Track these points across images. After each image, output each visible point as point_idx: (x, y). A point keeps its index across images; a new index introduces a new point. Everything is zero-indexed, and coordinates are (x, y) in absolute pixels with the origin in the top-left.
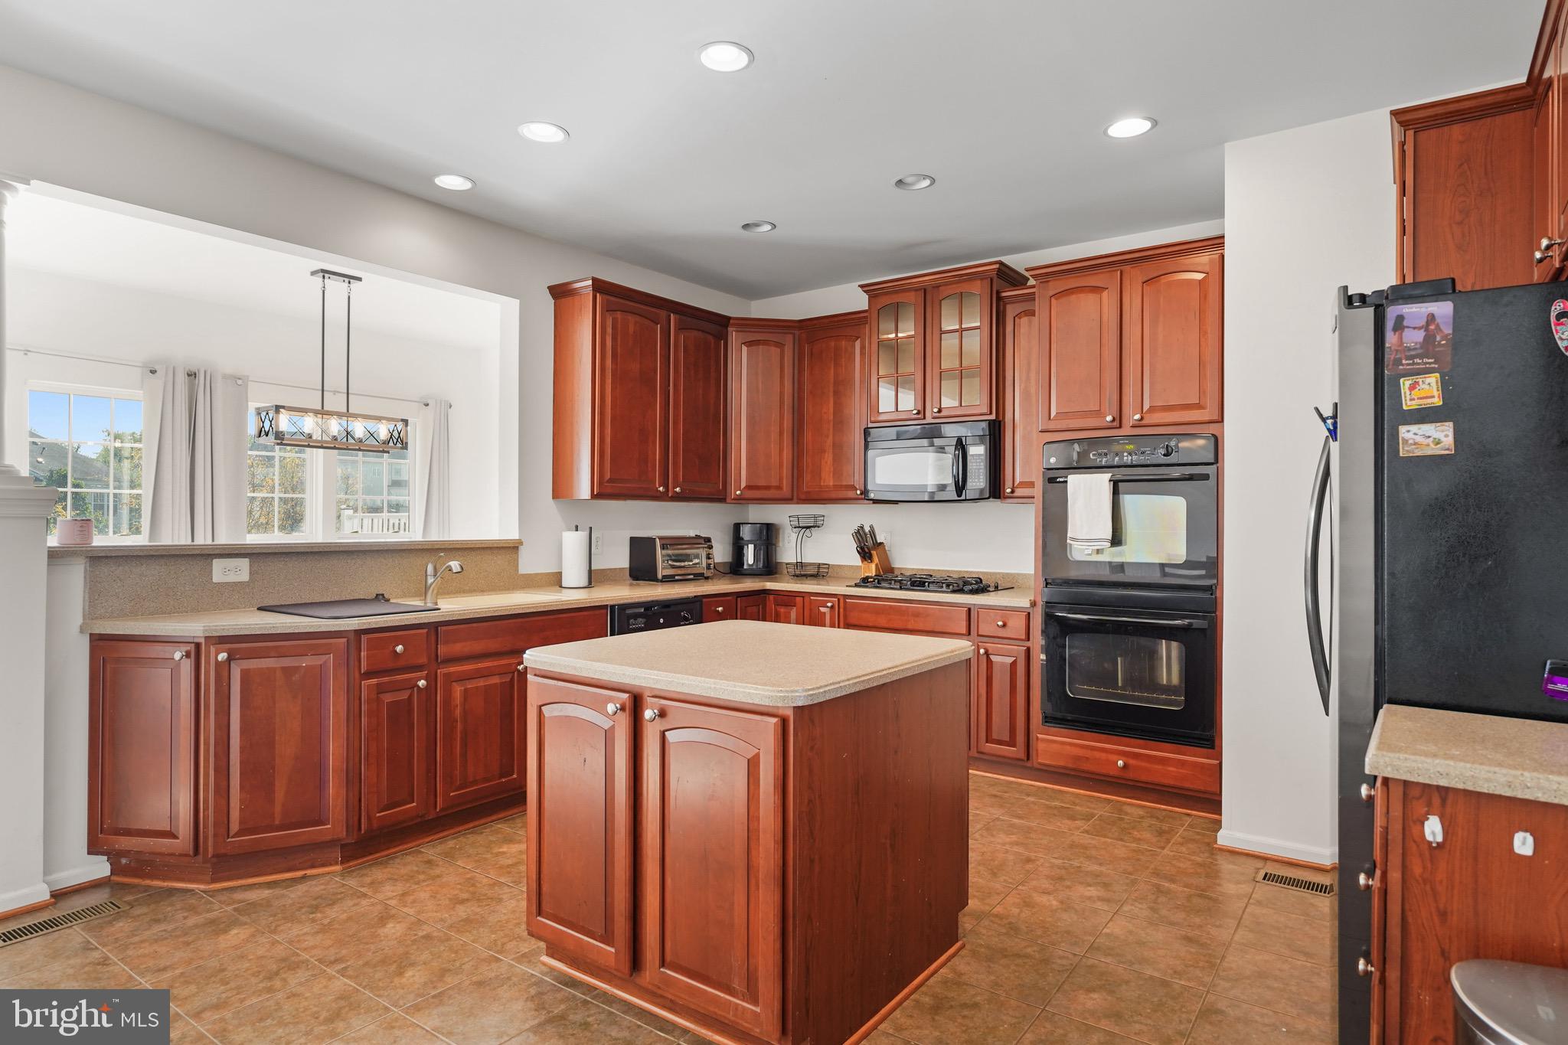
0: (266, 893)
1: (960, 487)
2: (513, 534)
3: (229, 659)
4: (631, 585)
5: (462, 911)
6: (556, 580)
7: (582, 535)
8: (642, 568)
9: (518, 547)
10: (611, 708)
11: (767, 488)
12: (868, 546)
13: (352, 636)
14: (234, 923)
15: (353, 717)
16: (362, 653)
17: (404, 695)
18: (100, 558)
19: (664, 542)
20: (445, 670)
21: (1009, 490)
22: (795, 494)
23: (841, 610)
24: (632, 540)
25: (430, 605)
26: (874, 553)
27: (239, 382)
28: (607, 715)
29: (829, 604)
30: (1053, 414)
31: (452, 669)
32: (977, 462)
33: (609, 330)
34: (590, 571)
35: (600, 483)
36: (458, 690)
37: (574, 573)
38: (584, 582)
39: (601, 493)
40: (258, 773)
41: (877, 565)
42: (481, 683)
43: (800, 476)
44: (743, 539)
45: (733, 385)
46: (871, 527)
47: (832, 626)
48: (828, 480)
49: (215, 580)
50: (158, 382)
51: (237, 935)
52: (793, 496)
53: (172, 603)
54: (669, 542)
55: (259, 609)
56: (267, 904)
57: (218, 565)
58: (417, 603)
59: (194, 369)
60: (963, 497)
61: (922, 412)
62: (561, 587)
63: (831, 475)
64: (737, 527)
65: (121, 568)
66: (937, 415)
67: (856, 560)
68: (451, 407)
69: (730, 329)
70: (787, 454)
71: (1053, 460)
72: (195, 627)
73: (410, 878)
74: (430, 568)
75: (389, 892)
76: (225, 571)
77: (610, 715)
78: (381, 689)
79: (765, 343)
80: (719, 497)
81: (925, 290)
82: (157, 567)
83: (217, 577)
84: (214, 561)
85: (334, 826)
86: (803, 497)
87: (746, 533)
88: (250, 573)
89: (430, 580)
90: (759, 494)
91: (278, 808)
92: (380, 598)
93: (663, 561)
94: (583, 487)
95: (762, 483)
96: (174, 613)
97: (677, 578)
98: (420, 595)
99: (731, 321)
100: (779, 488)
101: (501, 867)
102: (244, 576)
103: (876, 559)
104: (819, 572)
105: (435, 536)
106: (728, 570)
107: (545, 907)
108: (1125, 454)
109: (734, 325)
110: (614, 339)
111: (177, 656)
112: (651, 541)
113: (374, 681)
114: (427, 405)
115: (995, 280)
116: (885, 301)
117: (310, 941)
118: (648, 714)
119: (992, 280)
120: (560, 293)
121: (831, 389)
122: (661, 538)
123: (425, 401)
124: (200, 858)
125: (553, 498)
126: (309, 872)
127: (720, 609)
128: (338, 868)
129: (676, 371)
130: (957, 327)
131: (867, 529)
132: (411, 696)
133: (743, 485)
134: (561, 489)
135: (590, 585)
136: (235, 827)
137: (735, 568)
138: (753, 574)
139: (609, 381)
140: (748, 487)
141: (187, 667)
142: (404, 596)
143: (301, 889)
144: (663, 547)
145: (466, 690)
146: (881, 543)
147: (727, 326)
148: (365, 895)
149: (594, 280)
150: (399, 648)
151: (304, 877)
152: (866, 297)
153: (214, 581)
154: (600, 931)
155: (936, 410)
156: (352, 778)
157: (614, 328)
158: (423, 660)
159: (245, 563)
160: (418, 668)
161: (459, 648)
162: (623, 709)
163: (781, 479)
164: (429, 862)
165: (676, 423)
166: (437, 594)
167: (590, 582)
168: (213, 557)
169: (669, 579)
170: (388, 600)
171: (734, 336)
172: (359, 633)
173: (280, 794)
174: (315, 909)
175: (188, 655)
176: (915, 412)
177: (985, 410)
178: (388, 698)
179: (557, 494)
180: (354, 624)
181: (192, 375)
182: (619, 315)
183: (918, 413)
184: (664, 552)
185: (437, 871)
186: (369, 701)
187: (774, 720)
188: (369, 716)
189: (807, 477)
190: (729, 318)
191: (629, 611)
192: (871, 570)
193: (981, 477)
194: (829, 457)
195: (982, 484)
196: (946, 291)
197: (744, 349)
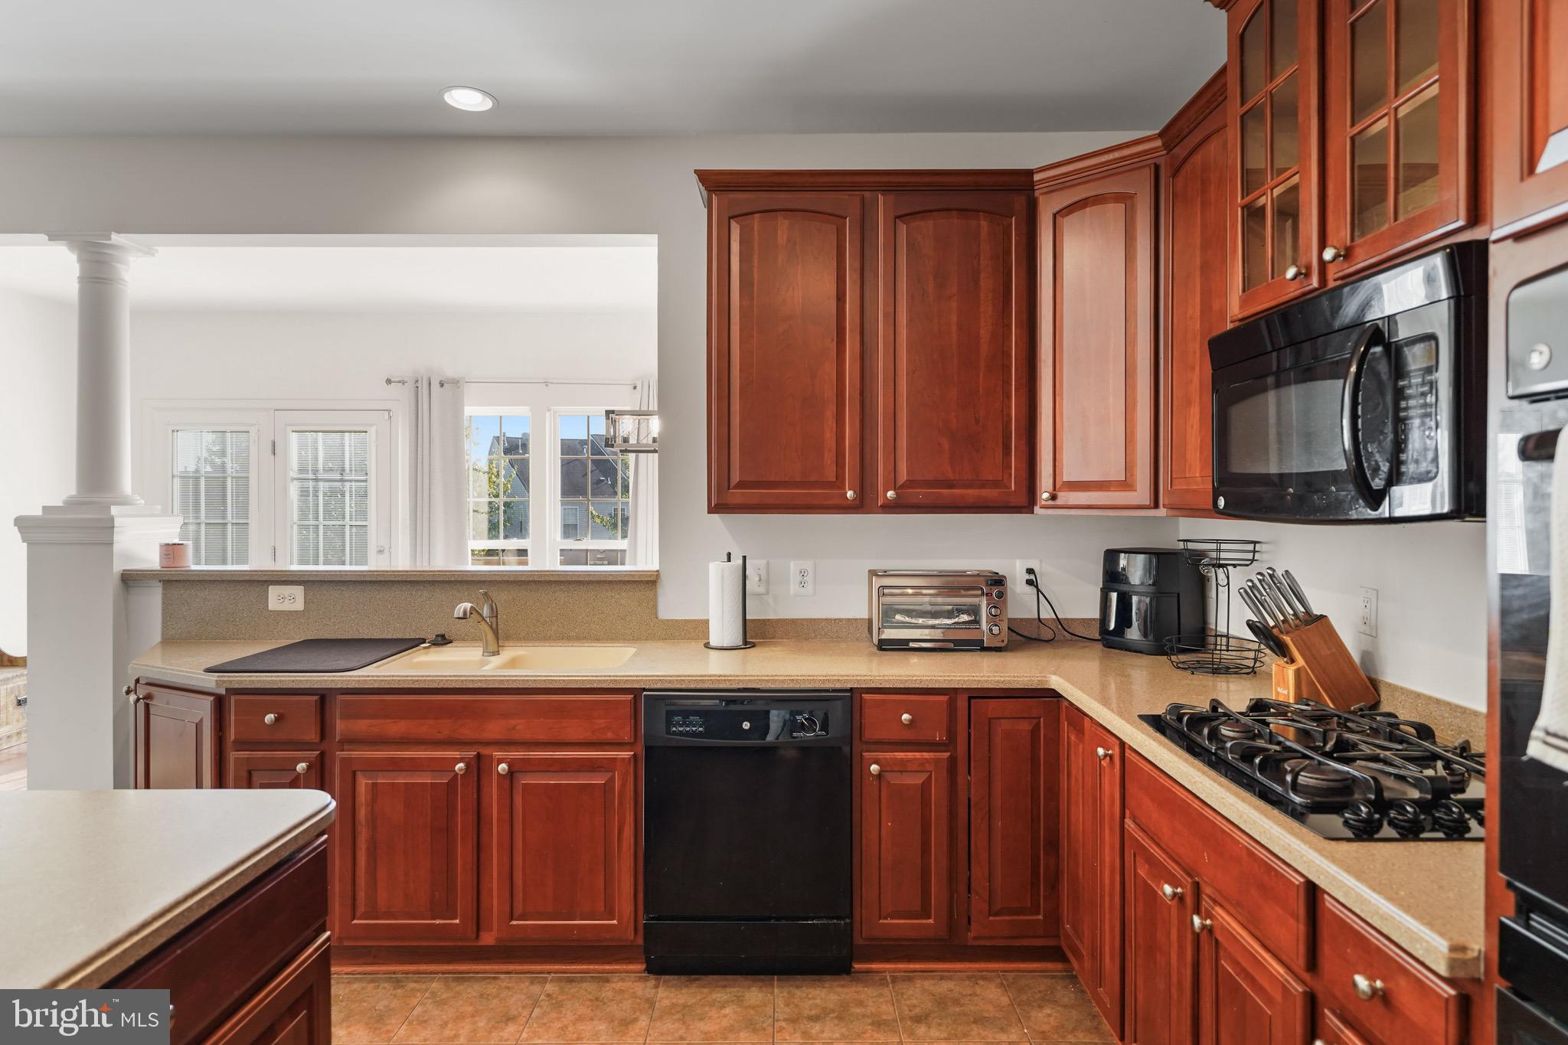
2: (655, 566)
6: (701, 633)
9: (657, 583)
11: (1102, 485)
17: (284, 778)
20: (346, 754)
26: (1288, 640)
33: (735, 246)
34: (745, 623)
35: (720, 490)
36: (363, 785)
37: (723, 629)
38: (737, 639)
41: (1300, 672)
42: (403, 779)
43: (1164, 459)
48: (1195, 467)
53: (231, 628)
57: (274, 592)
62: (707, 646)
63: (1198, 455)
64: (1111, 556)
65: (188, 592)
69: (1035, 193)
76: (280, 598)
78: (252, 765)
79: (1098, 200)
82: (219, 593)
83: (274, 604)
84: (270, 587)
88: (305, 602)
93: (884, 615)
96: (233, 639)
97: (912, 645)
99: (1037, 177)
102: (299, 605)
109: (1041, 182)
110: (745, 260)
116: (1248, 5)
129: (891, 288)
139: (735, 327)
144: (882, 592)
145: (375, 786)
146: (1322, 617)
149: (700, 175)
153: (270, 608)
157: (745, 241)
159: (298, 591)
160: (306, 746)
161: (364, 727)
163: (1129, 467)
165: (890, 378)
167: (745, 640)
168: (269, 583)
171: (1043, 204)
172: (229, 692)
182: (755, 219)
184: (886, 600)
189: (1171, 463)
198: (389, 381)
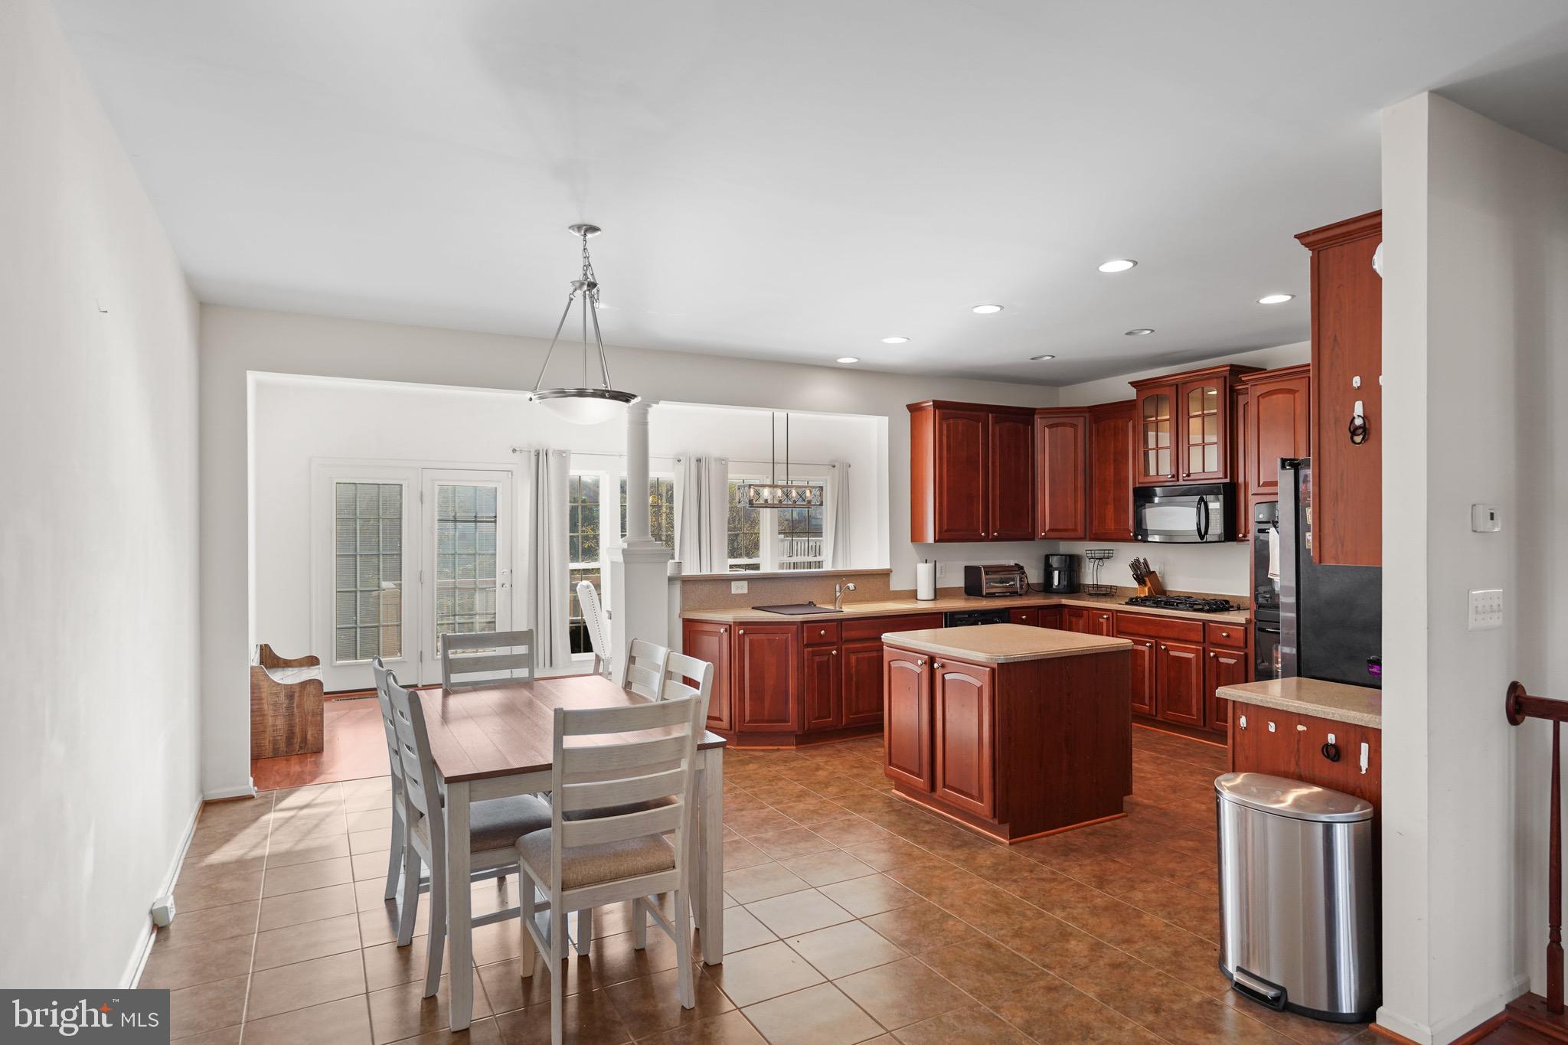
0: (762, 754)
1: (1202, 534)
2: (885, 565)
3: (744, 634)
4: (966, 599)
5: (855, 771)
6: (913, 595)
7: (930, 565)
8: (973, 587)
9: (889, 574)
10: (920, 662)
11: (1066, 530)
12: (1142, 573)
13: (799, 624)
14: (751, 762)
15: (800, 668)
16: (805, 634)
17: (825, 658)
18: (687, 581)
19: (987, 570)
20: (846, 646)
21: (1240, 535)
22: (1088, 533)
23: (1115, 621)
24: (967, 569)
25: (838, 609)
26: (1147, 579)
27: (723, 462)
28: (917, 665)
29: (1105, 616)
30: (1261, 483)
31: (851, 646)
32: (1215, 515)
33: (945, 432)
34: (935, 589)
35: (940, 532)
36: (853, 658)
37: (925, 591)
38: (931, 596)
39: (942, 537)
40: (757, 694)
41: (1149, 589)
42: (866, 655)
43: (1091, 522)
44: (1051, 566)
45: (1039, 457)
46: (1145, 559)
47: (1108, 635)
48: (1111, 525)
49: (733, 592)
50: (681, 467)
51: (751, 767)
52: (1085, 535)
53: (716, 604)
54: (990, 570)
55: (753, 608)
56: (763, 757)
57: (734, 583)
58: (831, 607)
59: (699, 456)
60: (1205, 540)
61: (1176, 476)
62: (917, 599)
63: (1113, 521)
64: (1047, 557)
65: (694, 586)
66: (1187, 478)
67: (1135, 584)
68: (850, 466)
69: (1036, 416)
70: (1080, 506)
71: (1261, 516)
72: (729, 617)
73: (830, 755)
74: (838, 587)
75: (820, 760)
76: (737, 587)
77: (917, 667)
78: (814, 654)
79: (1063, 425)
80: (1029, 536)
81: (1177, 386)
82: (709, 586)
83: (734, 591)
84: (732, 582)
85: (792, 724)
86: (1093, 537)
87: (1055, 562)
88: (748, 590)
89: (838, 595)
90: (1058, 533)
91: (766, 712)
92: (811, 604)
93: (987, 583)
94: (930, 537)
95: (1061, 527)
96: (718, 609)
97: (996, 594)
98: (832, 603)
99: (1037, 411)
100: (1075, 530)
101: (877, 757)
102: (745, 591)
103: (1149, 584)
104: (1109, 592)
105: (840, 567)
106: (1042, 589)
107: (893, 761)
109: (1039, 413)
110: (948, 437)
111: (722, 630)
112: (978, 569)
113: (810, 649)
114: (834, 466)
115: (1228, 379)
116: (1148, 393)
117: (785, 772)
118: (936, 665)
119: (1225, 378)
120: (914, 409)
121: (1112, 457)
122: (985, 567)
123: (833, 464)
124: (732, 732)
125: (912, 542)
126: (781, 747)
127: (1024, 617)
128: (794, 747)
129: (994, 452)
130: (1200, 413)
131: (1142, 561)
132: (829, 659)
133: (1047, 528)
134: (916, 536)
135: (935, 598)
136: (747, 718)
137: (1046, 587)
138: (1058, 592)
139: (945, 466)
140: (1051, 530)
141: (725, 636)
142: (823, 603)
143: (777, 754)
144: (987, 573)
145: (858, 658)
146: (1154, 572)
147: (1034, 415)
148: (808, 760)
149: (933, 401)
150: (823, 632)
151: (778, 750)
152: (1134, 390)
154: (917, 771)
155: (1184, 475)
156: (800, 701)
157: (948, 430)
158: (835, 640)
159: (745, 583)
160: (833, 644)
161: (854, 634)
162: (925, 663)
163: (1076, 525)
164: (839, 751)
165: (993, 488)
166: (842, 602)
167: (935, 597)
168: (732, 579)
169: (991, 596)
170: (815, 605)
171: (1039, 422)
172: (803, 623)
173: (767, 704)
174: (786, 762)
175: (726, 630)
176: (1170, 476)
177: (1221, 475)
178: (817, 659)
179: (913, 540)
180: (799, 618)
181: (699, 460)
182: (951, 421)
183: (1173, 476)
184: (988, 577)
185: (843, 755)
186: (808, 660)
187: (988, 669)
188: (808, 668)
189: (1096, 523)
190: (1035, 409)
191: (957, 616)
192: (1145, 592)
193: (1218, 526)
194: (1111, 508)
195: (1218, 531)
196: (1192, 386)
197: (1047, 430)
198: (514, 451)
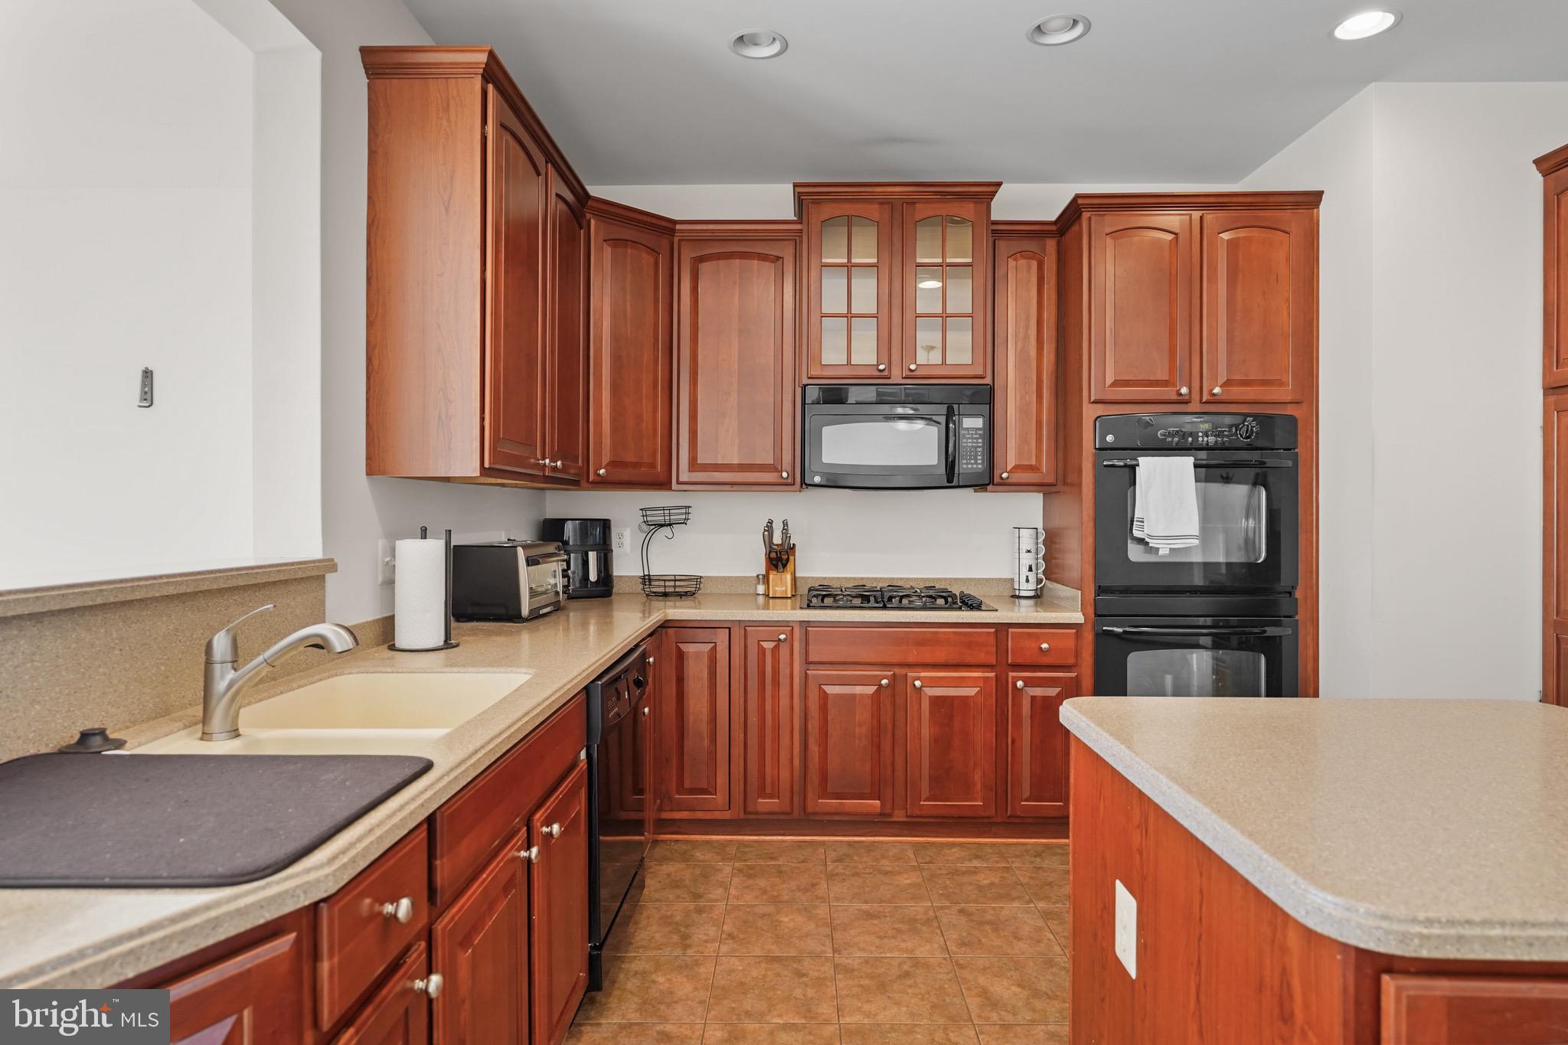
1: (950, 466)
2: (309, 548)
9: (323, 577)
11: (637, 466)
19: (529, 553)
21: (1004, 476)
22: (674, 473)
26: (790, 559)
29: (779, 636)
30: (1108, 383)
32: (972, 438)
33: (502, 160)
37: (425, 622)
41: (792, 576)
45: (594, 304)
52: (670, 479)
60: (954, 482)
61: (888, 369)
62: (392, 648)
66: (912, 372)
69: (587, 214)
70: (662, 416)
71: (1110, 438)
74: (221, 643)
79: (636, 246)
81: (892, 205)
93: (529, 586)
95: (631, 457)
99: (590, 203)
100: (652, 466)
108: (1200, 434)
109: (593, 209)
110: (506, 180)
116: (831, 210)
119: (989, 204)
121: (735, 326)
122: (522, 547)
125: (367, 475)
130: (939, 260)
133: (606, 460)
134: (381, 453)
140: (614, 463)
144: (528, 562)
147: (585, 209)
149: (489, 56)
152: (794, 202)
155: (912, 367)
157: (506, 158)
163: (654, 455)
165: (552, 349)
167: (447, 635)
169: (535, 616)
171: (594, 227)
176: (879, 368)
177: (978, 370)
179: (372, 467)
182: (509, 137)
183: (885, 368)
184: (531, 569)
190: (588, 197)
192: (786, 582)
193: (979, 457)
195: (980, 466)
196: (922, 211)
197: (609, 249)
